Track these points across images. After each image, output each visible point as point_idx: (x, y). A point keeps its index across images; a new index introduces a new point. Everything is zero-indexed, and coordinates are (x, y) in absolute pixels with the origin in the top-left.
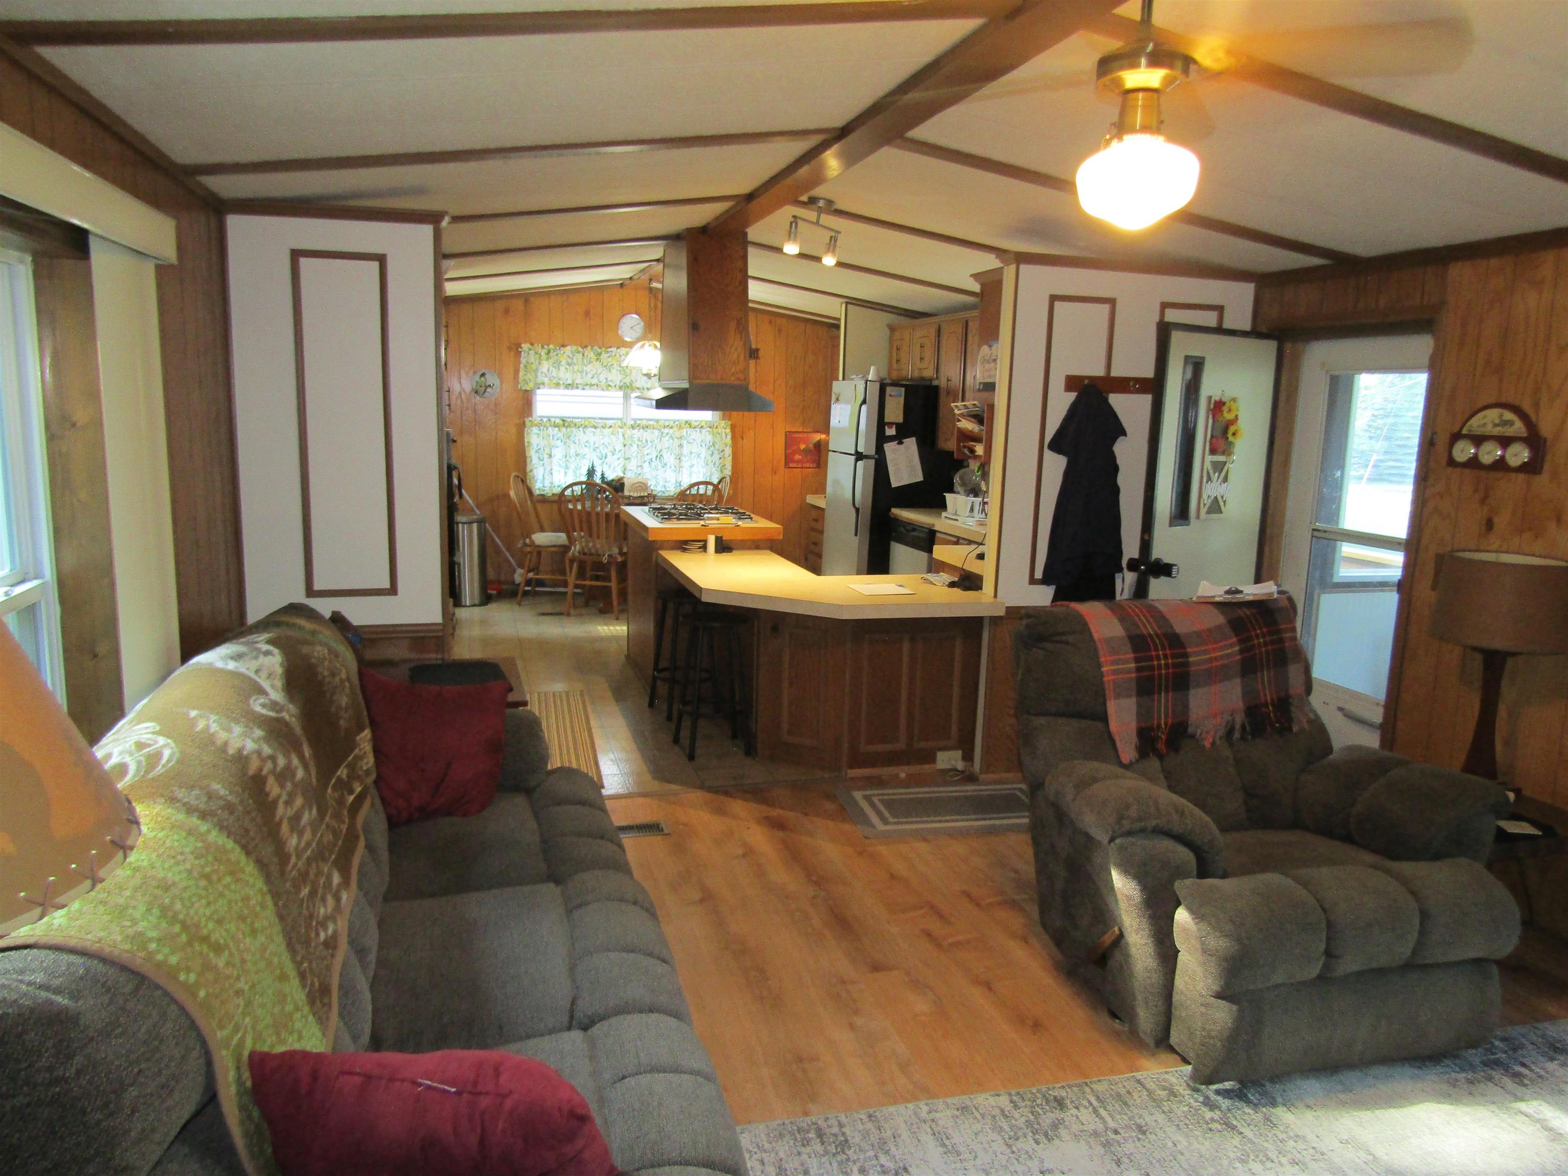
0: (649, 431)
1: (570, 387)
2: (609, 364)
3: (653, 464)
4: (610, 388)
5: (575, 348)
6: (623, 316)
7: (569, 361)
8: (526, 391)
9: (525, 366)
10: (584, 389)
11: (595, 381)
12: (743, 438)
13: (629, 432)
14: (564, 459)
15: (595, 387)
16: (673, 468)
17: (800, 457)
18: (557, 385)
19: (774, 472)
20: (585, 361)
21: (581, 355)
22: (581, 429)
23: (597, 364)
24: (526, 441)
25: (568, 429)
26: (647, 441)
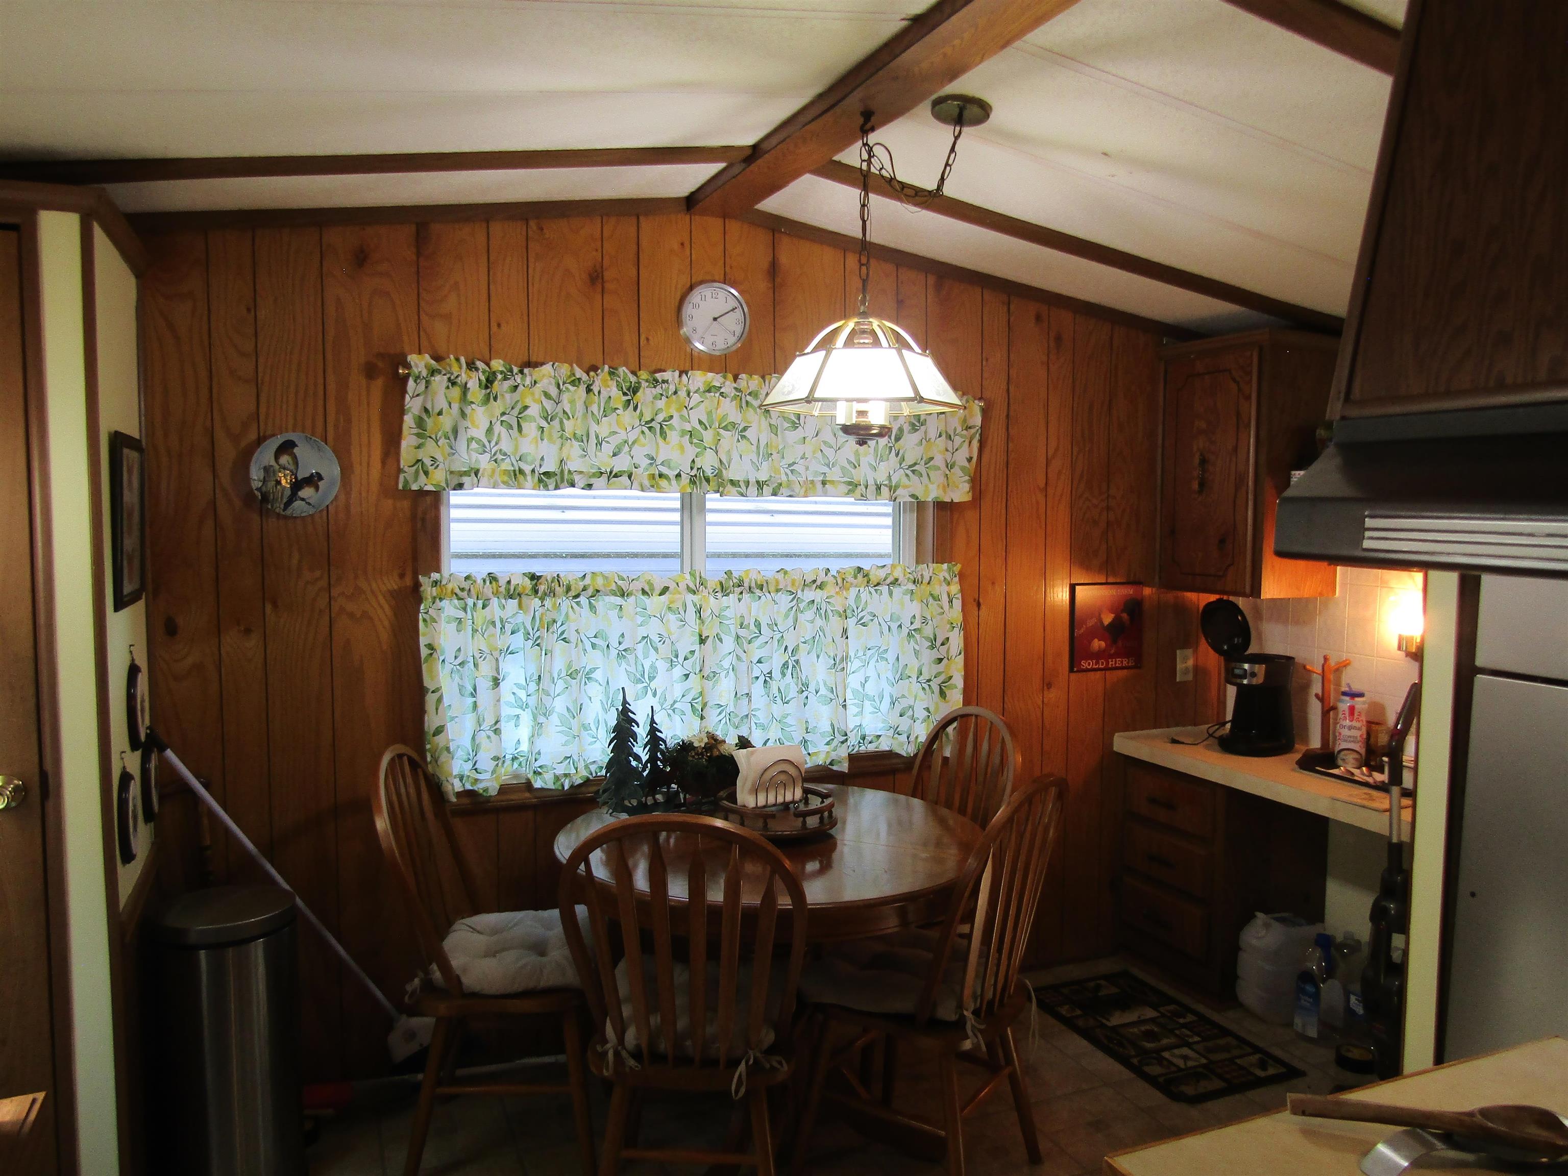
0: (766, 598)
1: (551, 482)
2: (660, 418)
3: (774, 686)
4: (663, 483)
5: (564, 370)
6: (691, 288)
7: (549, 405)
8: (422, 493)
9: (420, 423)
10: (589, 486)
11: (621, 464)
12: (979, 605)
13: (712, 603)
14: (533, 686)
15: (625, 478)
16: (823, 691)
17: (1103, 644)
18: (516, 477)
19: (1048, 685)
20: (594, 408)
21: (583, 388)
22: (583, 599)
23: (628, 417)
24: (423, 641)
25: (548, 602)
26: (758, 625)
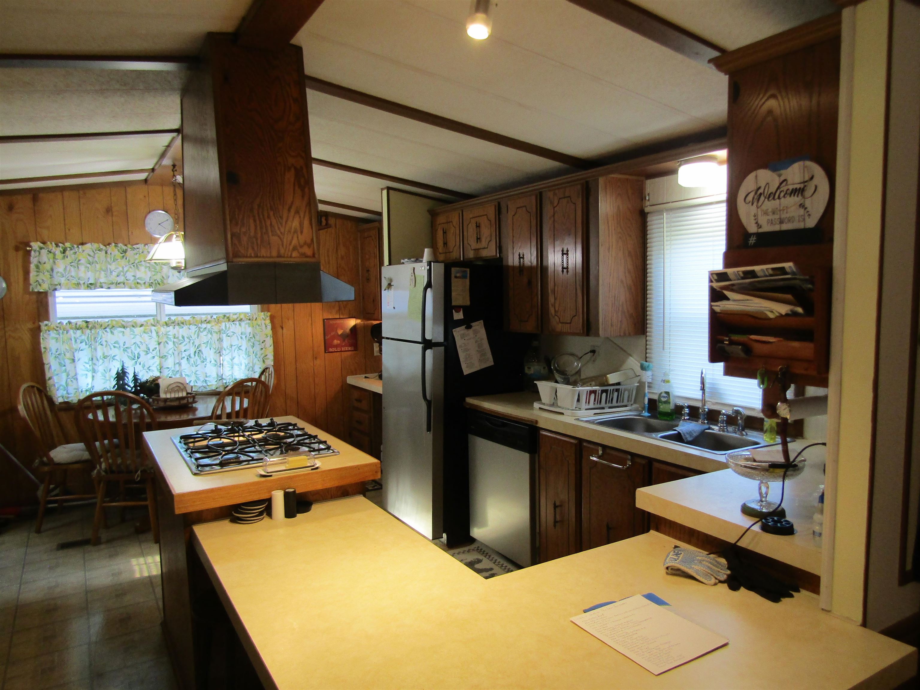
0: (185, 327)
1: (93, 287)
2: (136, 262)
3: (192, 360)
4: (139, 286)
5: (96, 245)
6: (150, 212)
7: (91, 259)
8: (39, 293)
9: (37, 267)
10: (109, 288)
11: (121, 279)
12: (282, 328)
13: (163, 330)
14: (91, 362)
15: (122, 285)
16: (213, 362)
17: (339, 342)
18: (78, 286)
19: (315, 358)
20: (109, 260)
21: (104, 252)
22: (108, 330)
23: (123, 262)
24: (42, 346)
25: (93, 331)
26: (183, 337)
